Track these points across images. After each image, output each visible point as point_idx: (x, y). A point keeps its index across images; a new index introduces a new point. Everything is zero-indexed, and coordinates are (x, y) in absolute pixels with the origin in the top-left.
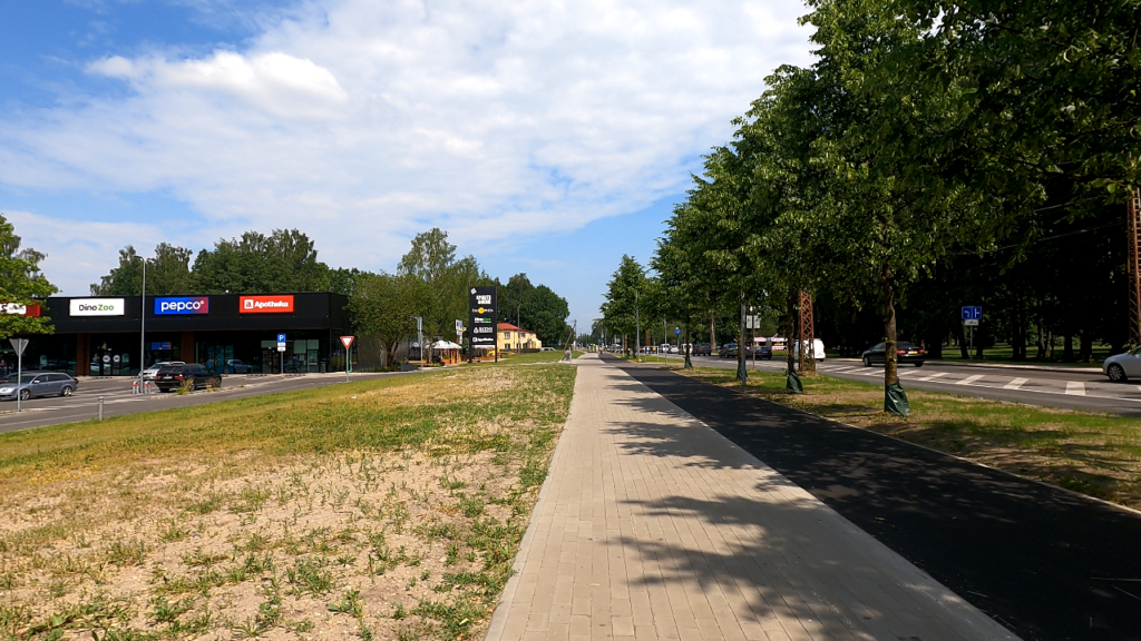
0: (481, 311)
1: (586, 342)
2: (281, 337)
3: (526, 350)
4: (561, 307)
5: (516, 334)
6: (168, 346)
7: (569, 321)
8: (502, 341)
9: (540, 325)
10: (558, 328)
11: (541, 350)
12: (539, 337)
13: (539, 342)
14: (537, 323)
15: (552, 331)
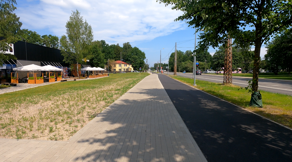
1: (152, 69)
3: (127, 71)
5: (123, 65)
8: (117, 68)
9: (132, 61)
10: (141, 63)
11: (133, 72)
12: (132, 66)
13: (132, 68)
14: (131, 60)
15: (137, 64)
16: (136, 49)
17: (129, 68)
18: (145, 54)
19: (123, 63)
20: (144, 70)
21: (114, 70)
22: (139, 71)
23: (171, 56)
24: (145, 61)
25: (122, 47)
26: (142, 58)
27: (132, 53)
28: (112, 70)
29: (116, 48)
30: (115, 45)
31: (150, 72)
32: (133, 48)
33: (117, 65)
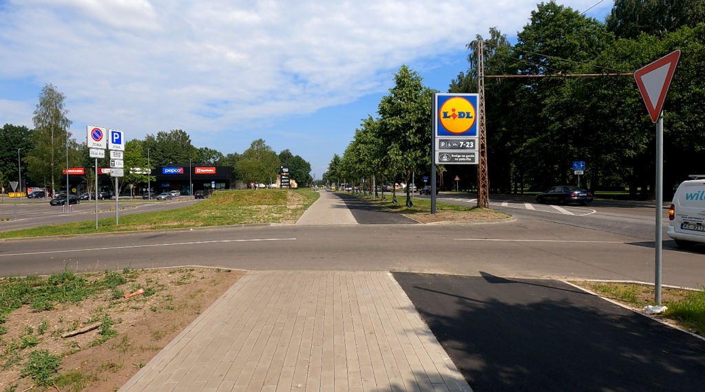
0: (285, 174)
2: (213, 182)
4: (307, 167)
6: (168, 185)
7: (311, 173)
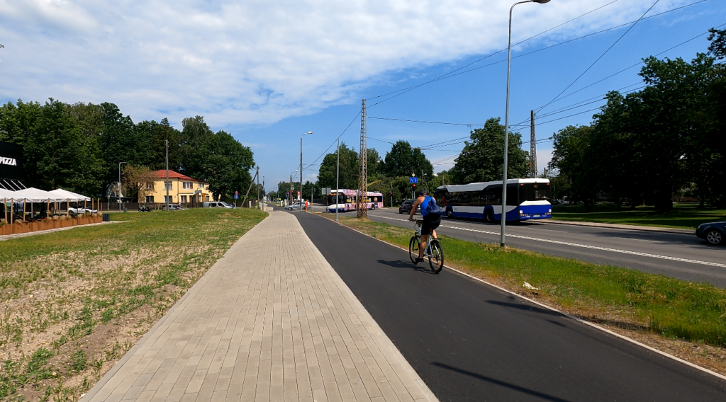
1: (273, 197)
3: (194, 202)
5: (181, 184)
8: (159, 192)
9: (211, 172)
10: (239, 180)
11: (214, 205)
12: (210, 189)
13: (211, 194)
14: (207, 168)
15: (226, 181)
16: (224, 138)
17: (197, 192)
18: (251, 154)
19: (179, 179)
20: (248, 199)
21: (148, 201)
22: (230, 202)
23: (325, 163)
24: (252, 172)
25: (181, 131)
26: (244, 166)
27: (212, 147)
28: (142, 200)
29: (158, 131)
30: (157, 125)
31: (269, 206)
32: (215, 133)
33: (160, 186)
